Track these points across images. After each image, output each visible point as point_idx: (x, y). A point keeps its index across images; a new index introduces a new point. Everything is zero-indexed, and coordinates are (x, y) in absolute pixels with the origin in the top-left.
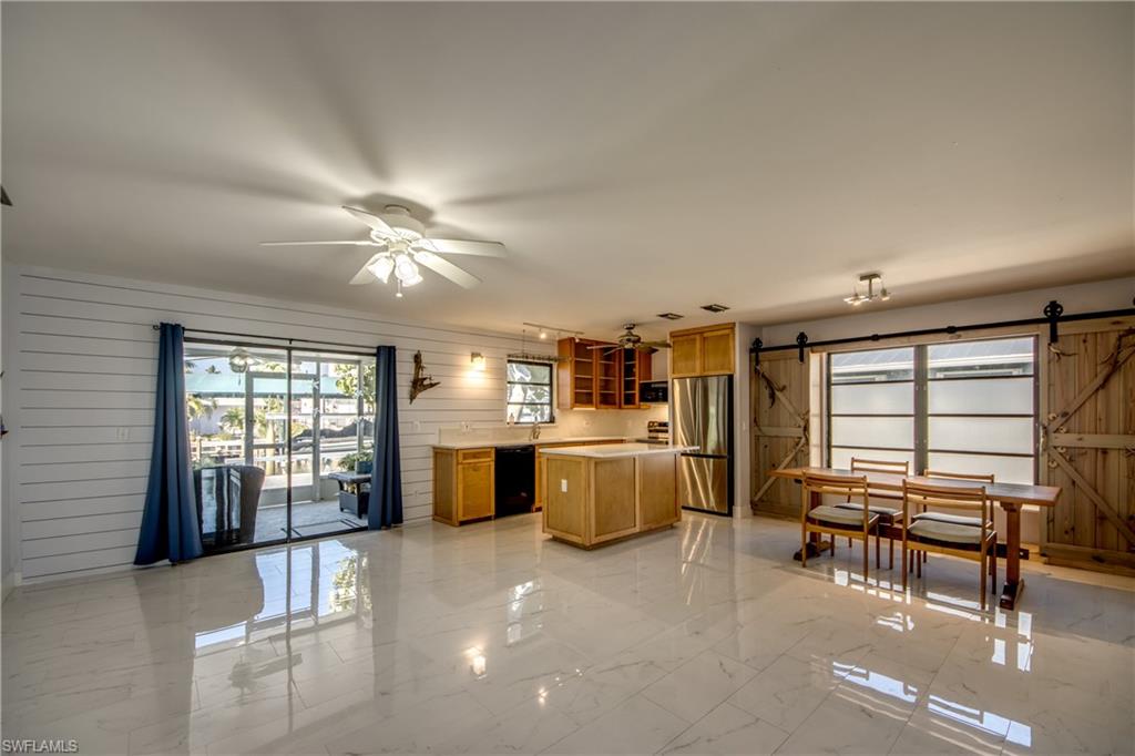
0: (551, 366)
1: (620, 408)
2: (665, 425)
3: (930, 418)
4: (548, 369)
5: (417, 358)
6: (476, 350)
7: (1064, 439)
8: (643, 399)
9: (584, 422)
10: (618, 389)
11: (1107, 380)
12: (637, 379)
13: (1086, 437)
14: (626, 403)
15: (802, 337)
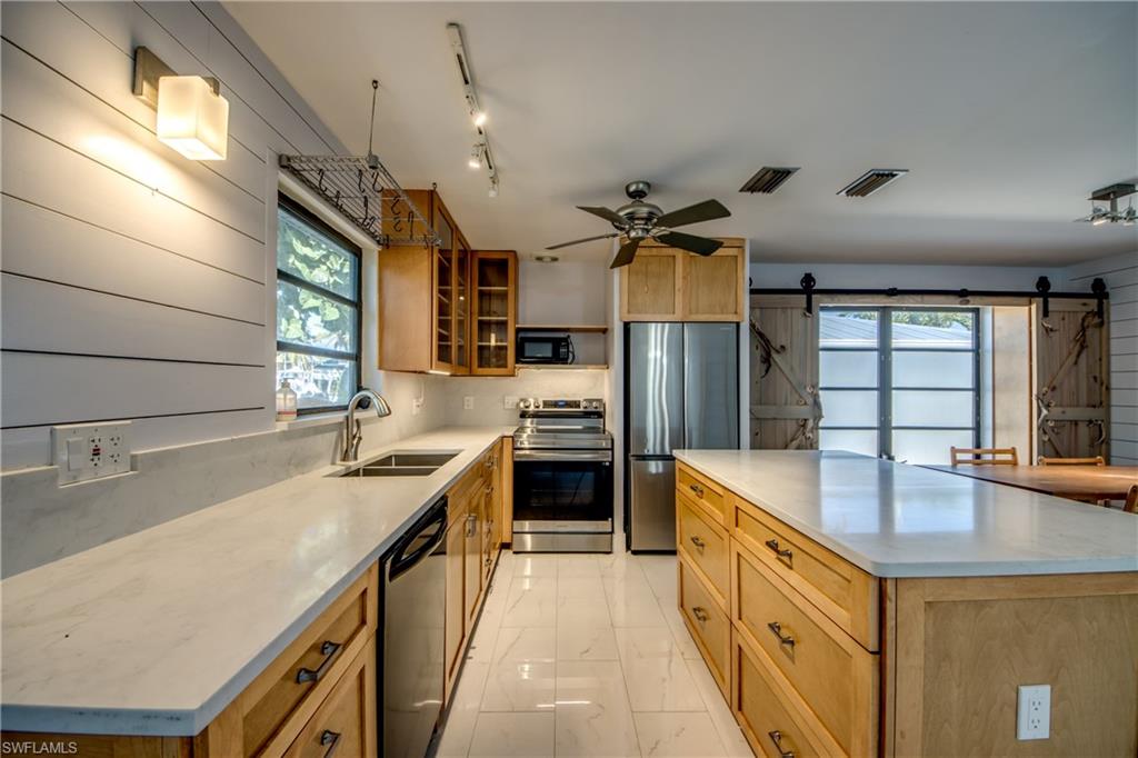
3: (894, 392)
7: (1056, 412)
8: (521, 357)
10: (468, 336)
11: (1078, 355)
12: (511, 318)
13: (1068, 410)
15: (808, 279)
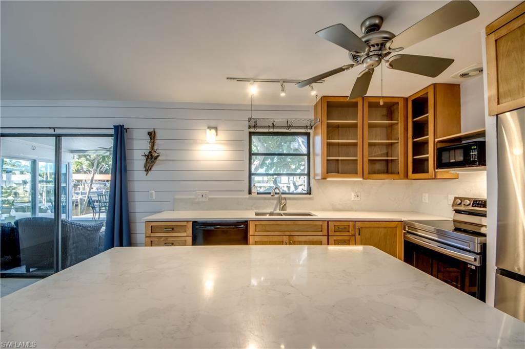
0: (308, 134)
1: (406, 176)
2: (483, 204)
4: (306, 137)
5: (152, 135)
6: (213, 124)
8: (441, 164)
9: (353, 194)
10: (402, 153)
12: (430, 137)
14: (414, 172)
